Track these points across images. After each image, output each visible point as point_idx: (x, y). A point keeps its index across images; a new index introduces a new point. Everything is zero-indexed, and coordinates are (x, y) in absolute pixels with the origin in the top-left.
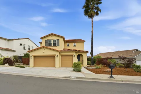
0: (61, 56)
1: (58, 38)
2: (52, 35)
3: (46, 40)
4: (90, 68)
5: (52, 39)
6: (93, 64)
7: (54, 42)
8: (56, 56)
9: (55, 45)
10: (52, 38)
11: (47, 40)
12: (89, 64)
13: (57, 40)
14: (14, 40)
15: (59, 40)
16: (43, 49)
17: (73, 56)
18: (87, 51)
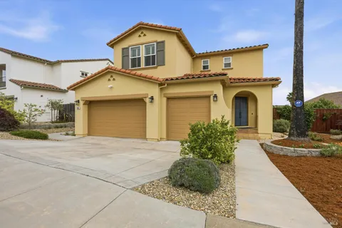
0: (168, 99)
1: (159, 37)
2: (141, 28)
3: (123, 49)
4: (289, 150)
5: (142, 44)
6: (303, 134)
7: (147, 51)
8: (147, 100)
9: (150, 61)
10: (143, 40)
11: (128, 48)
12: (283, 131)
13: (158, 43)
14: (62, 61)
15: (163, 42)
16: (109, 77)
17: (212, 97)
18: (272, 80)
